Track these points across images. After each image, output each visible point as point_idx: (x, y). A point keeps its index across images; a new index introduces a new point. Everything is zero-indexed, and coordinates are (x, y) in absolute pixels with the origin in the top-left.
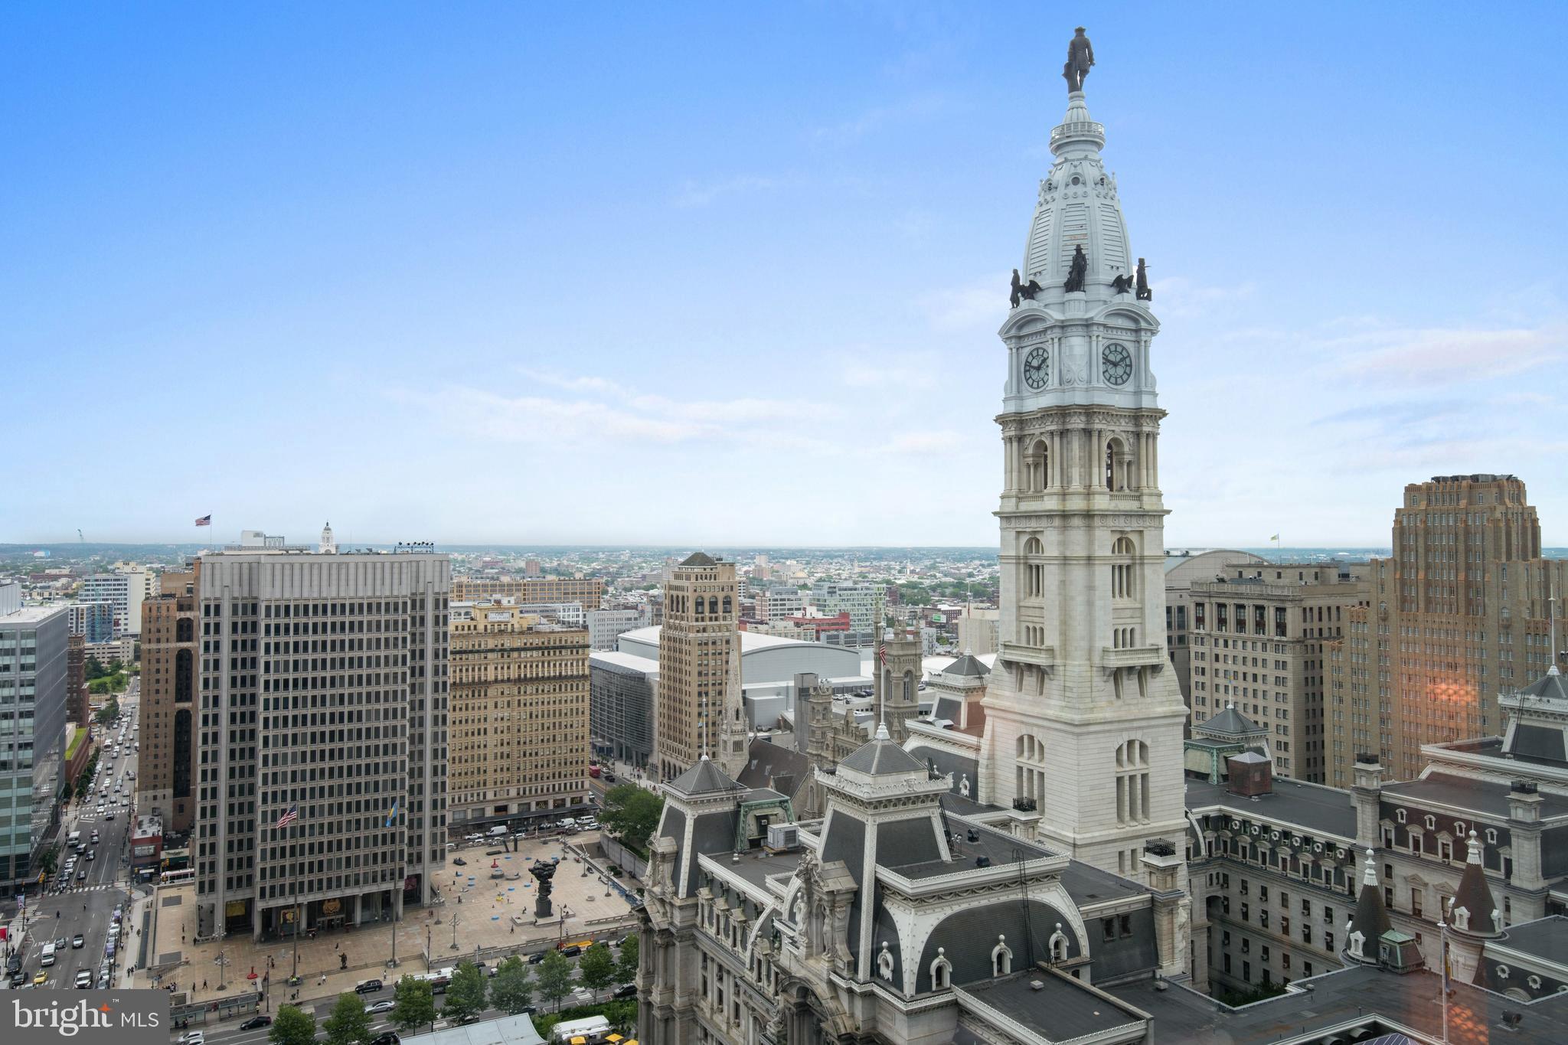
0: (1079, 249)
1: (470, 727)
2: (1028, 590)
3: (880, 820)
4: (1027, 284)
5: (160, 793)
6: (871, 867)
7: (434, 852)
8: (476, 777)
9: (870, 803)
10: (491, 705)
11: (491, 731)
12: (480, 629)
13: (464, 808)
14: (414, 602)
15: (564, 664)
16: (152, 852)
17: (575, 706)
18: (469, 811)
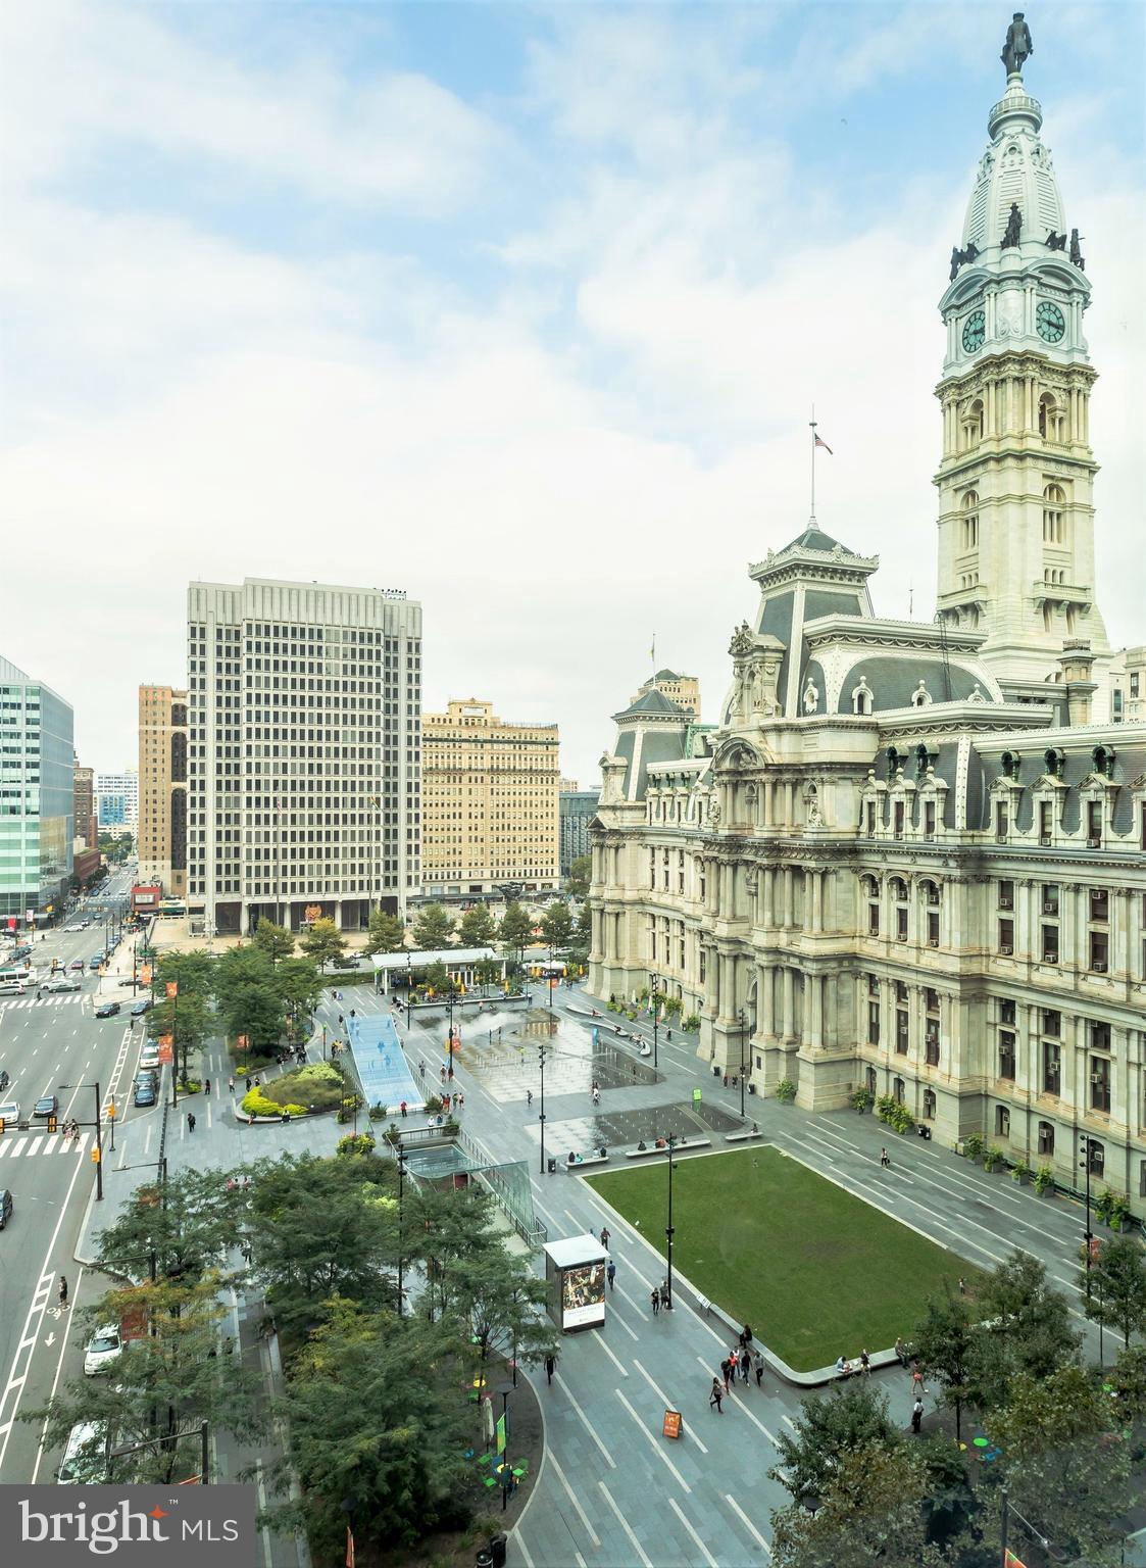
0: (1014, 208)
1: (446, 811)
2: (964, 544)
3: (808, 587)
4: (966, 250)
5: (158, 863)
6: (799, 626)
7: (409, 878)
8: (452, 858)
9: (798, 566)
10: (465, 791)
11: (465, 815)
12: (456, 722)
13: (441, 884)
14: (387, 643)
15: (534, 757)
16: (151, 900)
17: (545, 798)
18: (446, 888)
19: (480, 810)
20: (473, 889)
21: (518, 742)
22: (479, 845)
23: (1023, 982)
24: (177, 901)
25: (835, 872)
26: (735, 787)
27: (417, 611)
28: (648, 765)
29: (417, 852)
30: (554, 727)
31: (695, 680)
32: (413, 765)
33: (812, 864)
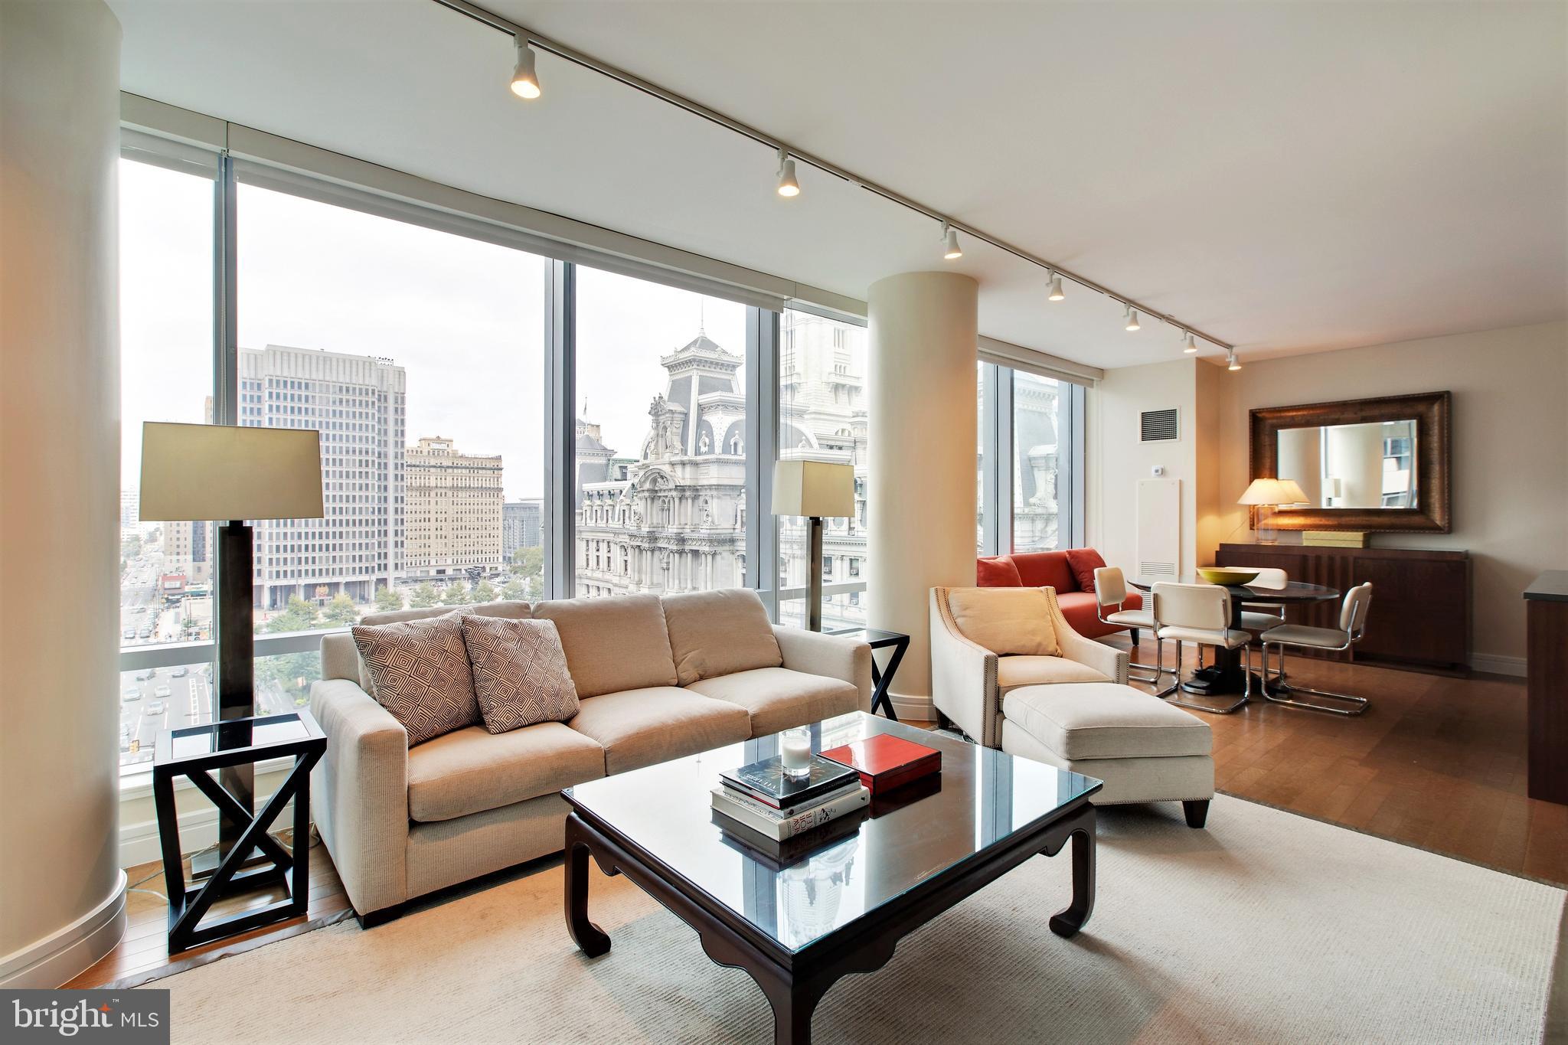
3: (701, 373)
5: (181, 557)
6: (695, 398)
7: (396, 565)
8: (423, 550)
9: (694, 360)
10: (433, 502)
11: (433, 520)
12: (425, 453)
13: (415, 569)
14: (380, 396)
15: (484, 479)
16: (178, 586)
17: (492, 507)
18: (419, 572)
19: (444, 516)
20: (439, 572)
21: (472, 468)
22: (444, 541)
23: (838, 617)
24: (200, 586)
25: (720, 554)
26: (653, 499)
27: (402, 373)
28: (584, 485)
29: (402, 546)
30: (499, 458)
31: (598, 426)
32: (399, 484)
33: (707, 549)
